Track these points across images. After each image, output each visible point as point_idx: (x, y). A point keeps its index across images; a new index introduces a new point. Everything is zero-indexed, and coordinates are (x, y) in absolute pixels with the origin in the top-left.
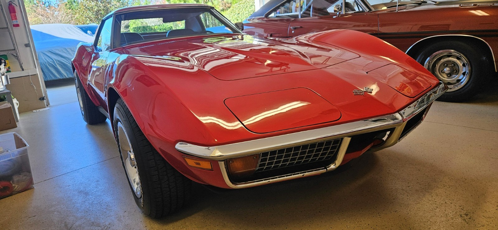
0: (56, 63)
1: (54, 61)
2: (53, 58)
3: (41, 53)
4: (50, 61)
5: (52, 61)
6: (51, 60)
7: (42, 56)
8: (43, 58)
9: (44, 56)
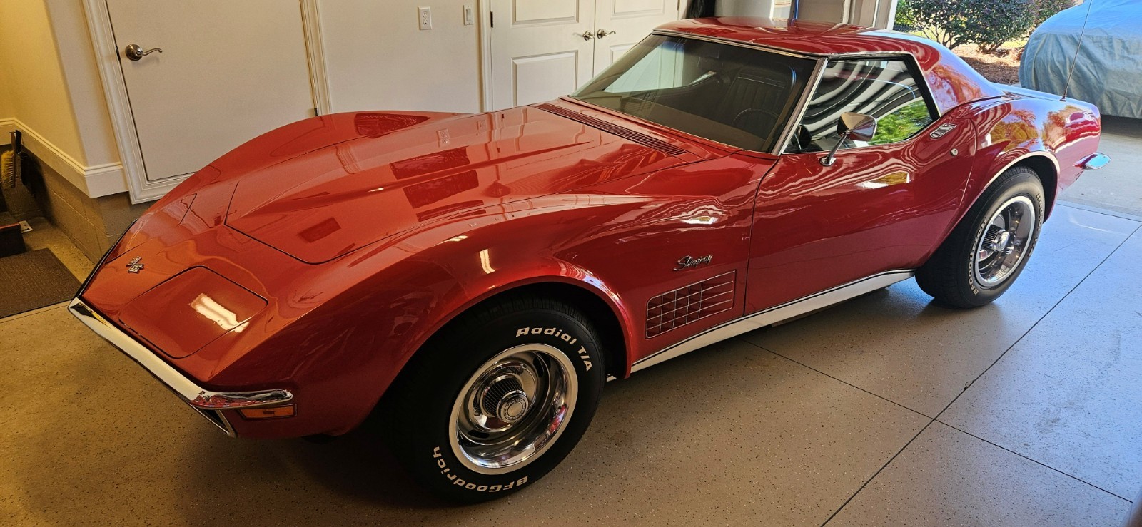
0: (1068, 69)
1: (1066, 62)
2: (1067, 56)
3: (1052, 40)
4: (1059, 62)
5: (1063, 60)
6: (1061, 59)
7: (1051, 45)
8: (1050, 49)
9: (1053, 46)
